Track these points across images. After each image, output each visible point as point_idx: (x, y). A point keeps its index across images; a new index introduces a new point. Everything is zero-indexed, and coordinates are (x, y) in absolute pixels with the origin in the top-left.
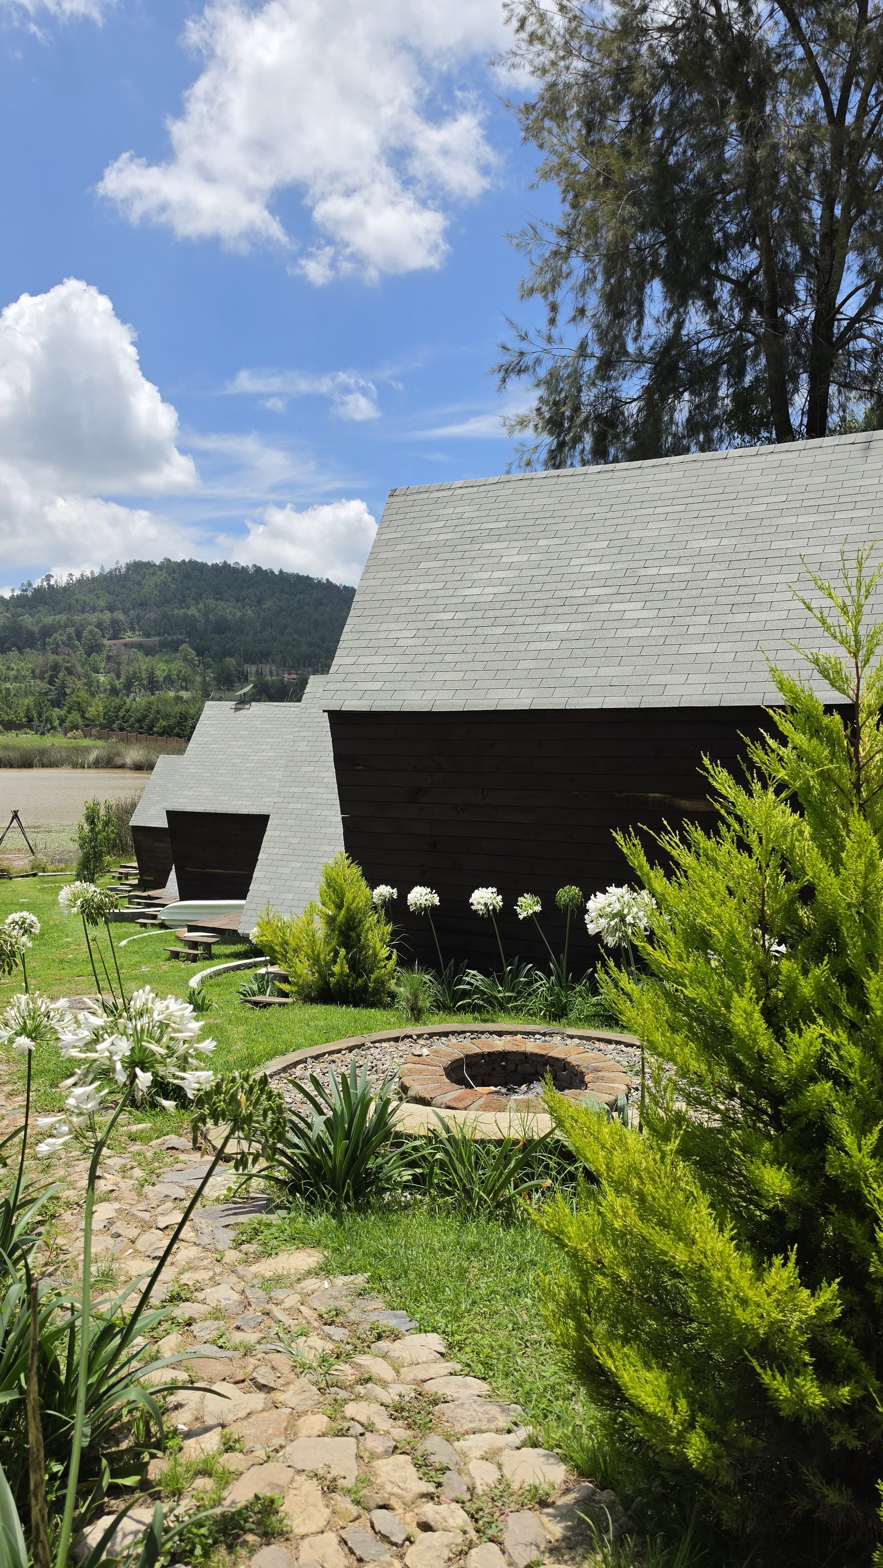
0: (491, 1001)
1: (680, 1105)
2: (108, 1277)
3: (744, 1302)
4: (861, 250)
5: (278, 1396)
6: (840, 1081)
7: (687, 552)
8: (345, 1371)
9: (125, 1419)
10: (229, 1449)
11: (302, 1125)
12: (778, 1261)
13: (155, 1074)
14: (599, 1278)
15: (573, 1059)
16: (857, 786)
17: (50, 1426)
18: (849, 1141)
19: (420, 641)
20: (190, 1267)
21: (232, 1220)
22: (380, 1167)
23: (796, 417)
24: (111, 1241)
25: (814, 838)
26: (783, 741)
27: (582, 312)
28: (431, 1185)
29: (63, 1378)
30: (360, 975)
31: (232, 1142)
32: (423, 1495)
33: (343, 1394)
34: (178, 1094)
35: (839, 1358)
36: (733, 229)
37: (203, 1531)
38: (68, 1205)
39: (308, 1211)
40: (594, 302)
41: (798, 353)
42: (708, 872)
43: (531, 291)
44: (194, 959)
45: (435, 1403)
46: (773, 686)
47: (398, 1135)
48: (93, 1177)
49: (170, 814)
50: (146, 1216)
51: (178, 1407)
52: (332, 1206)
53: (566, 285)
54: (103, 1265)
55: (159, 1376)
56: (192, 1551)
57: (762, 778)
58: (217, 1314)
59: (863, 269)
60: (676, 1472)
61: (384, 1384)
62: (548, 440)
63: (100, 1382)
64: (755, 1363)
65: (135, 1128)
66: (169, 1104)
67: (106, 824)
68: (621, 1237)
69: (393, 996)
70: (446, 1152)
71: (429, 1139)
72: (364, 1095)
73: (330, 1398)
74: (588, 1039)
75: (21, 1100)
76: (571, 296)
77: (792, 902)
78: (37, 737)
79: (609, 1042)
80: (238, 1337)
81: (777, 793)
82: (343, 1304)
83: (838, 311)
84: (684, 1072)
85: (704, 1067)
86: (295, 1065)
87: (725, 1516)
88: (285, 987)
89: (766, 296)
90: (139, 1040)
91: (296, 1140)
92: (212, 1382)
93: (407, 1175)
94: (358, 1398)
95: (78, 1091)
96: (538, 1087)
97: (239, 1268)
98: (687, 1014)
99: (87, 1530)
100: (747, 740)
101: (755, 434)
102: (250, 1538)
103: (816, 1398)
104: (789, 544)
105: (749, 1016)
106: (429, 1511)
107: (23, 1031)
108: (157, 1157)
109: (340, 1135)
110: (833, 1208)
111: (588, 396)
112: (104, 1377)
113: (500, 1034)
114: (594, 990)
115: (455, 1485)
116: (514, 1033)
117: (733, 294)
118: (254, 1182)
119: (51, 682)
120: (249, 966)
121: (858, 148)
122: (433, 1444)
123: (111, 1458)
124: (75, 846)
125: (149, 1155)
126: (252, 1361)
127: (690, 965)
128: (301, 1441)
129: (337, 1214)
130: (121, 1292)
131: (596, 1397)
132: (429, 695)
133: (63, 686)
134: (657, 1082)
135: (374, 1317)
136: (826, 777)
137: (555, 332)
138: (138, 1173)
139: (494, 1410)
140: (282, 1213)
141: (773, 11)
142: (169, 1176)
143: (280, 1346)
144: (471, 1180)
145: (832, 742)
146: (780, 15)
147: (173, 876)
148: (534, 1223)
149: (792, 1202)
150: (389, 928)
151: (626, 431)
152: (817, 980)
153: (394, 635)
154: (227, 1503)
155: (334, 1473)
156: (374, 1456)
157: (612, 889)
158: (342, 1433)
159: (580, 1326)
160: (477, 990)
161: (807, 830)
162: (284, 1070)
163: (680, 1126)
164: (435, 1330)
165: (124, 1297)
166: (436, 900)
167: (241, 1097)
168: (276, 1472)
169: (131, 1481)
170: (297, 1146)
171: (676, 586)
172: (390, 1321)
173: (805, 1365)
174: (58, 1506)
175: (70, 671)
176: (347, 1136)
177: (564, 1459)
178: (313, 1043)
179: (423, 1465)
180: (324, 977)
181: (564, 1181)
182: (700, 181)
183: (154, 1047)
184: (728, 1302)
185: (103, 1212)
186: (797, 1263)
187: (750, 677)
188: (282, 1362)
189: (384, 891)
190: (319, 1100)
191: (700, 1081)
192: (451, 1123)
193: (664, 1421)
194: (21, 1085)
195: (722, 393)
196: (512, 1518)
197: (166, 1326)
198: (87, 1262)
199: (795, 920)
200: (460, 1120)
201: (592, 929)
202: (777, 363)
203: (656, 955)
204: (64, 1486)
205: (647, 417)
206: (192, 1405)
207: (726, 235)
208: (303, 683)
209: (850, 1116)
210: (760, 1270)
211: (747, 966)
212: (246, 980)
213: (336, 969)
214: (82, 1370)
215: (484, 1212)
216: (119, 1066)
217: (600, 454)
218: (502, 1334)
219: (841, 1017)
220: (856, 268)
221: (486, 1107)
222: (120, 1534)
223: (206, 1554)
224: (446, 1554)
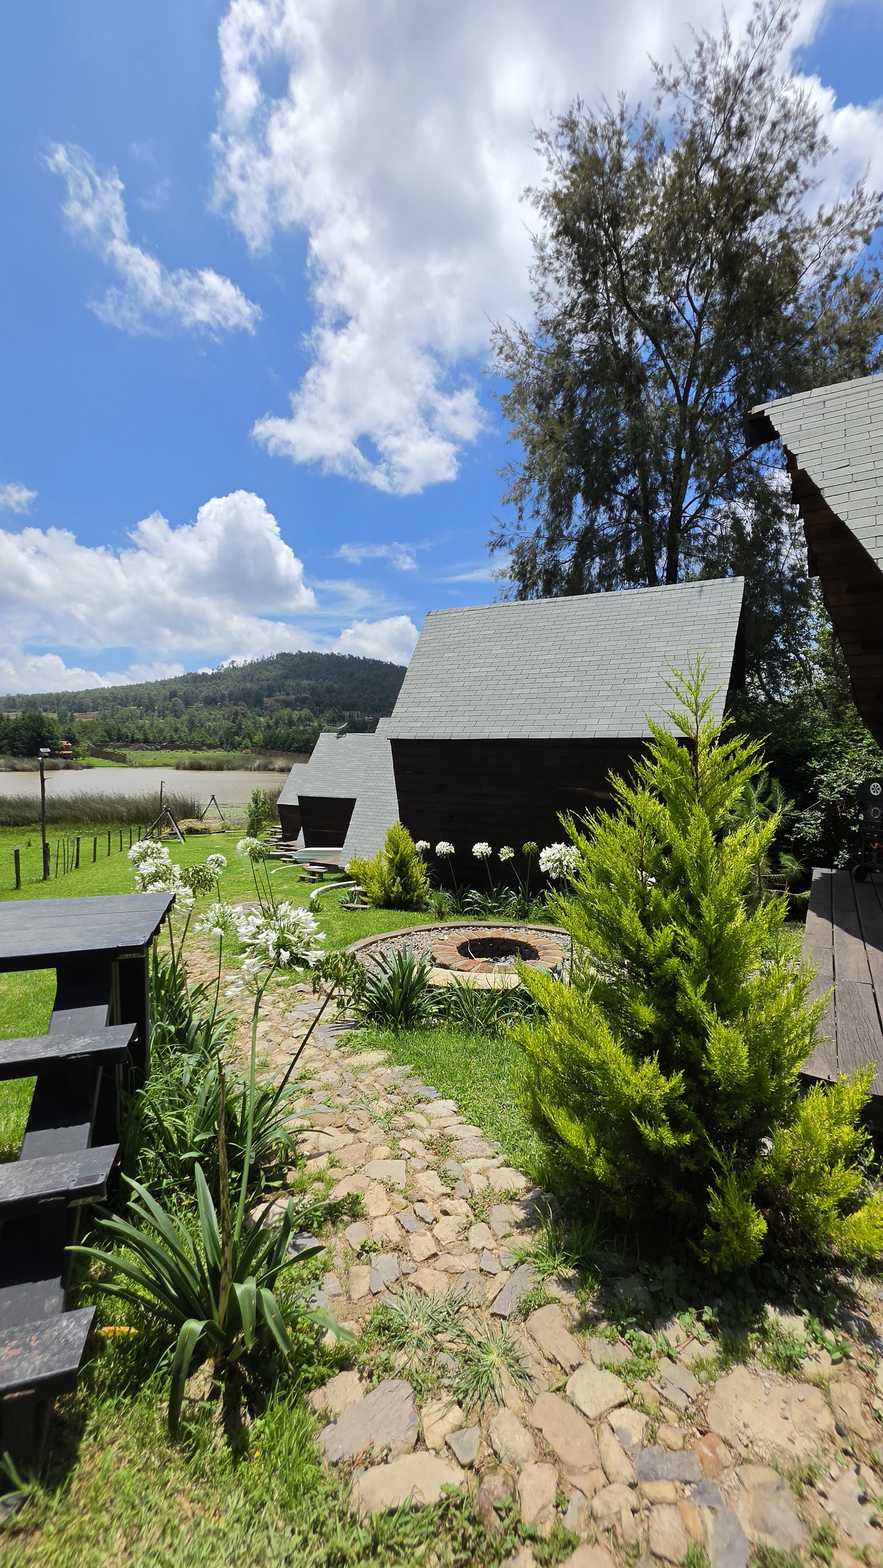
0: (484, 908)
1: (592, 971)
2: (265, 1065)
3: (628, 1083)
4: (697, 476)
5: (361, 1135)
6: (685, 958)
7: (598, 649)
8: (399, 1121)
9: (274, 1148)
10: (333, 1166)
11: (374, 979)
12: (647, 1060)
13: (292, 953)
14: (545, 1069)
15: (532, 942)
16: (697, 789)
17: (231, 1151)
18: (690, 990)
19: (444, 699)
20: (312, 1060)
21: (335, 1033)
22: (420, 1004)
23: (660, 573)
24: (267, 1044)
25: (671, 819)
26: (654, 761)
27: (538, 512)
28: (449, 1014)
29: (239, 1124)
30: (408, 893)
31: (337, 989)
32: (444, 1195)
33: (398, 1135)
34: (305, 963)
35: (684, 1118)
36: (623, 465)
37: (318, 1213)
38: (243, 1023)
39: (379, 1028)
40: (544, 508)
41: (661, 536)
42: (611, 838)
43: (508, 501)
44: (313, 881)
45: (451, 1140)
46: (646, 726)
47: (430, 986)
48: (257, 1007)
49: (300, 798)
50: (287, 1030)
51: (304, 1141)
52: (392, 1026)
53: (528, 497)
54: (262, 1058)
55: (293, 1123)
56: (312, 1224)
57: (642, 784)
58: (327, 1087)
59: (698, 488)
60: (589, 1182)
61: (422, 1129)
62: (518, 585)
63: (260, 1127)
64: (636, 1119)
65: (280, 979)
66: (299, 969)
67: (264, 803)
68: (558, 1047)
69: (427, 905)
70: (458, 996)
71: (448, 989)
72: (410, 963)
73: (391, 1137)
74: (541, 930)
75: (216, 962)
76: (531, 504)
77: (659, 855)
78: (225, 753)
79: (553, 932)
80: (338, 1100)
81: (651, 792)
82: (399, 1082)
83: (684, 512)
84: (595, 953)
85: (606, 950)
86: (371, 944)
87: (617, 1209)
88: (364, 899)
89: (642, 504)
90: (283, 932)
91: (372, 988)
92: (323, 1127)
93: (435, 1009)
94: (407, 1137)
95: (248, 961)
96: (511, 958)
97: (339, 1061)
98: (598, 920)
99: (252, 1211)
100: (634, 761)
101: (636, 582)
102: (345, 1218)
103: (670, 1140)
104: (657, 645)
105: (632, 920)
106: (447, 1203)
107: (217, 924)
108: (292, 996)
109: (397, 986)
110: (680, 1029)
111: (540, 559)
112: (263, 1123)
113: (489, 927)
114: (544, 901)
115: (462, 1189)
116: (497, 927)
117: (623, 502)
118: (348, 1012)
119: (234, 722)
120: (344, 886)
121: (695, 417)
122: (450, 1164)
123: (266, 1171)
124: (246, 816)
125: (288, 995)
126: (347, 1115)
127: (598, 891)
128: (374, 1162)
129: (395, 1031)
130: (272, 1074)
131: (543, 1138)
132: (449, 730)
133: (240, 724)
134: (580, 958)
135: (416, 1090)
136: (678, 783)
137: (521, 524)
138: (281, 1005)
139: (485, 1145)
140: (364, 1029)
141: (645, 341)
142: (299, 1008)
143: (363, 1106)
144: (472, 1013)
145: (682, 763)
146: (649, 343)
147: (301, 833)
148: (508, 1037)
149: (656, 1027)
150: (425, 866)
151: (563, 579)
152: (673, 901)
153: (428, 695)
154: (332, 1197)
155: (393, 1181)
156: (416, 1171)
157: (555, 845)
158: (397, 1157)
159: (534, 1095)
160: (476, 902)
161: (668, 814)
162: (365, 947)
163: (592, 983)
164: (451, 1098)
165: (274, 1078)
166: (453, 851)
167: (341, 966)
168: (360, 1180)
169: (277, 1184)
170: (372, 992)
171: (592, 668)
172: (425, 1092)
173: (664, 1121)
174: (236, 1198)
175: (244, 716)
176: (401, 987)
177: (526, 1174)
178: (382, 932)
179: (444, 1177)
180: (388, 892)
181: (526, 1013)
182: (604, 438)
183: (290, 937)
184: (618, 1082)
185: (262, 1027)
186: (658, 1061)
187: (634, 721)
188: (364, 1115)
189: (422, 844)
190: (384, 964)
191: (605, 958)
192: (461, 980)
193: (581, 1151)
194: (216, 953)
195: (618, 557)
196: (495, 1209)
197: (298, 1093)
198: (253, 1056)
199: (662, 867)
200: (466, 978)
201: (543, 868)
202: (648, 541)
203: (580, 886)
204: (239, 1186)
205: (574, 572)
206: (312, 1140)
207: (619, 469)
208: (376, 723)
209: (689, 978)
210: (637, 1065)
211: (632, 892)
212: (343, 894)
213: (394, 889)
214: (250, 1119)
215: (480, 1030)
216: (271, 948)
217: (547, 592)
218: (489, 1101)
219: (686, 921)
220: (694, 487)
221: (481, 971)
222: (271, 1215)
223: (320, 1227)
224: (457, 1229)
